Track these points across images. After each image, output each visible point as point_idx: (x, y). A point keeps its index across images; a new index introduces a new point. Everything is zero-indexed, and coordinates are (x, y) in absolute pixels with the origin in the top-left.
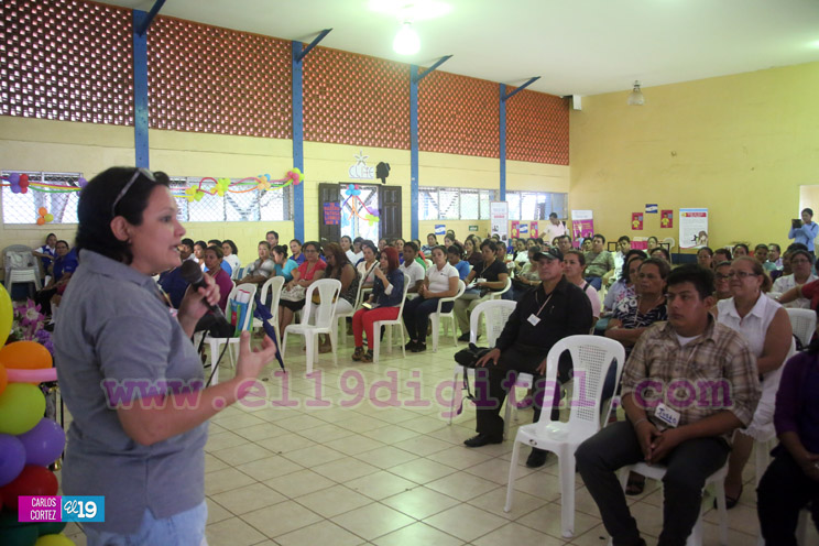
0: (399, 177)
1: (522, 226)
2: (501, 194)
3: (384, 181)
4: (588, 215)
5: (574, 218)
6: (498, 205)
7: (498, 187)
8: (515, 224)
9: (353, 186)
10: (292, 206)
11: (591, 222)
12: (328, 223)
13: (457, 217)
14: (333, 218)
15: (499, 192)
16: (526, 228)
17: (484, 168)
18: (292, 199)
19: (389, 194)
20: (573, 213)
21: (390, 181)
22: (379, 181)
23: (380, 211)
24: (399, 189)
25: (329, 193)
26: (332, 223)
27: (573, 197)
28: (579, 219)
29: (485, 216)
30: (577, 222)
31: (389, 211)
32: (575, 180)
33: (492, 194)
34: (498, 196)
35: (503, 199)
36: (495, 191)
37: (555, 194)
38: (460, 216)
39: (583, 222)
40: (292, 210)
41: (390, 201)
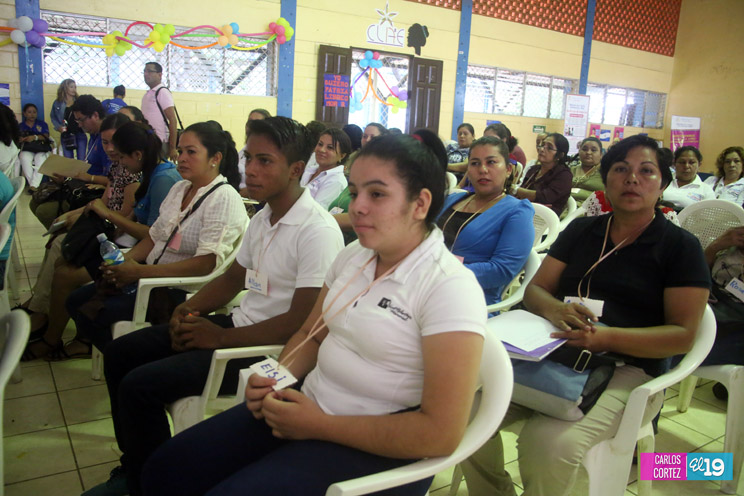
0: (440, 47)
1: (602, 132)
2: (581, 86)
3: (418, 52)
4: (694, 124)
5: (674, 127)
6: (575, 99)
7: (577, 76)
8: (594, 128)
9: (370, 54)
10: (276, 75)
11: (697, 133)
12: (329, 104)
13: (519, 112)
14: (338, 98)
15: (578, 83)
16: (607, 135)
17: (561, 48)
18: (276, 65)
19: (424, 72)
20: (674, 118)
21: (427, 52)
22: (411, 51)
23: (410, 95)
24: (438, 65)
25: (334, 63)
26: (335, 104)
27: (673, 99)
28: (680, 128)
29: (556, 113)
30: (677, 132)
31: (423, 95)
32: (679, 77)
33: (568, 85)
34: (577, 89)
35: (582, 91)
36: (572, 81)
37: (650, 92)
38: (523, 111)
39: (687, 132)
40: (276, 81)
41: (425, 80)
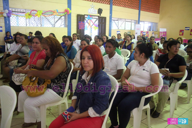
0: (105, 14)
1: (144, 33)
2: (138, 22)
3: (100, 15)
4: (165, 30)
5: (160, 31)
6: (137, 25)
7: (137, 19)
8: (142, 32)
9: (89, 16)
10: (67, 22)
11: (166, 32)
12: (80, 29)
13: (124, 29)
14: (82, 27)
15: (138, 21)
16: (145, 33)
17: (133, 13)
18: (67, 20)
19: (102, 20)
20: (160, 29)
21: (102, 15)
22: (99, 15)
23: (98, 25)
24: (105, 18)
25: (81, 19)
26: (81, 29)
27: (160, 24)
28: (162, 31)
29: (133, 29)
30: (161, 32)
31: (102, 25)
32: (161, 19)
33: (135, 22)
34: (137, 23)
35: (139, 23)
36: (136, 21)
37: (154, 23)
38: (125, 28)
39: (164, 32)
40: (67, 23)
41: (102, 22)
